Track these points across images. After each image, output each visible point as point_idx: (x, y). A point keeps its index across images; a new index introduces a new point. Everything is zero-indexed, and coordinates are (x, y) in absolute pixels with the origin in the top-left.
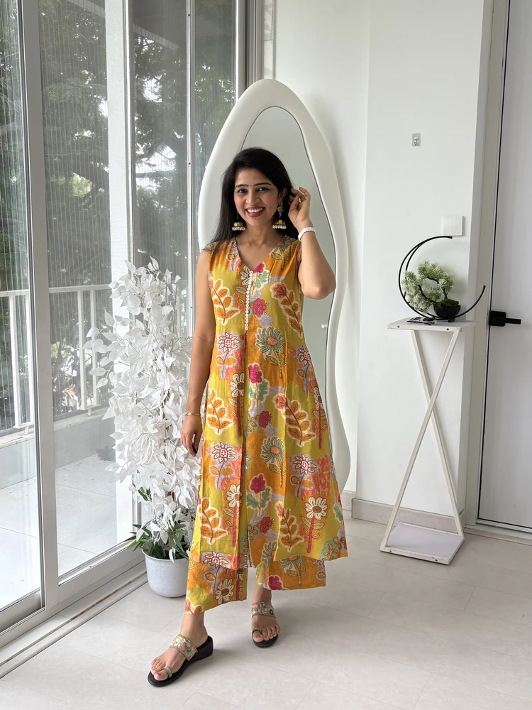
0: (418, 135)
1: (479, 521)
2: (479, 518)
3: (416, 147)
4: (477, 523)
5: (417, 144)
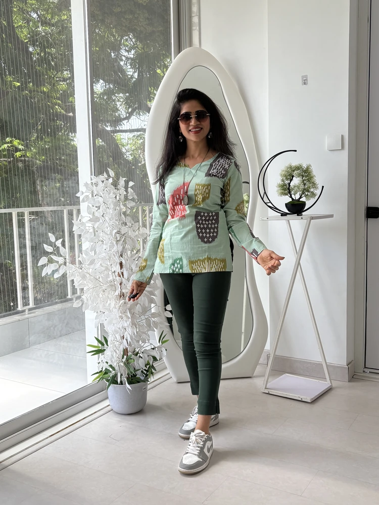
0: (306, 76)
1: (366, 370)
2: (365, 367)
3: (305, 85)
4: (364, 371)
5: (305, 84)
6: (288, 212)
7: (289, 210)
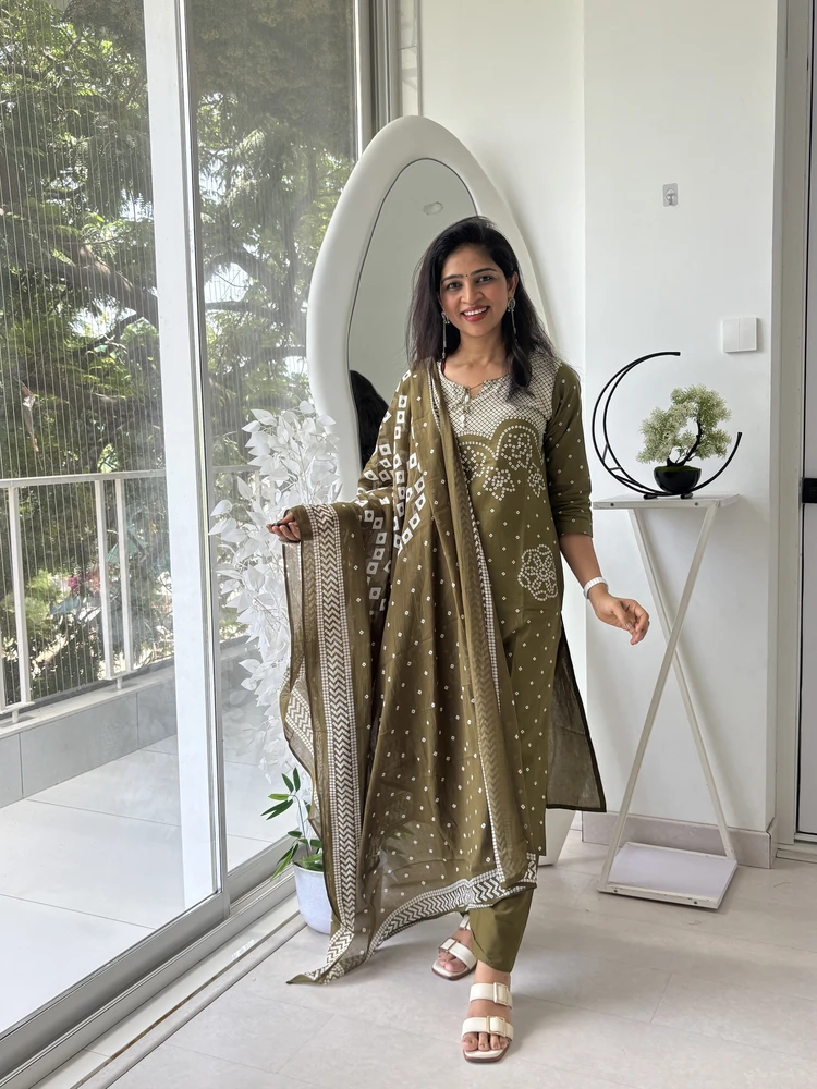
0: (673, 187)
1: (799, 837)
2: (798, 832)
3: (671, 207)
4: (795, 840)
5: (671, 203)
6: (661, 490)
7: (661, 487)
